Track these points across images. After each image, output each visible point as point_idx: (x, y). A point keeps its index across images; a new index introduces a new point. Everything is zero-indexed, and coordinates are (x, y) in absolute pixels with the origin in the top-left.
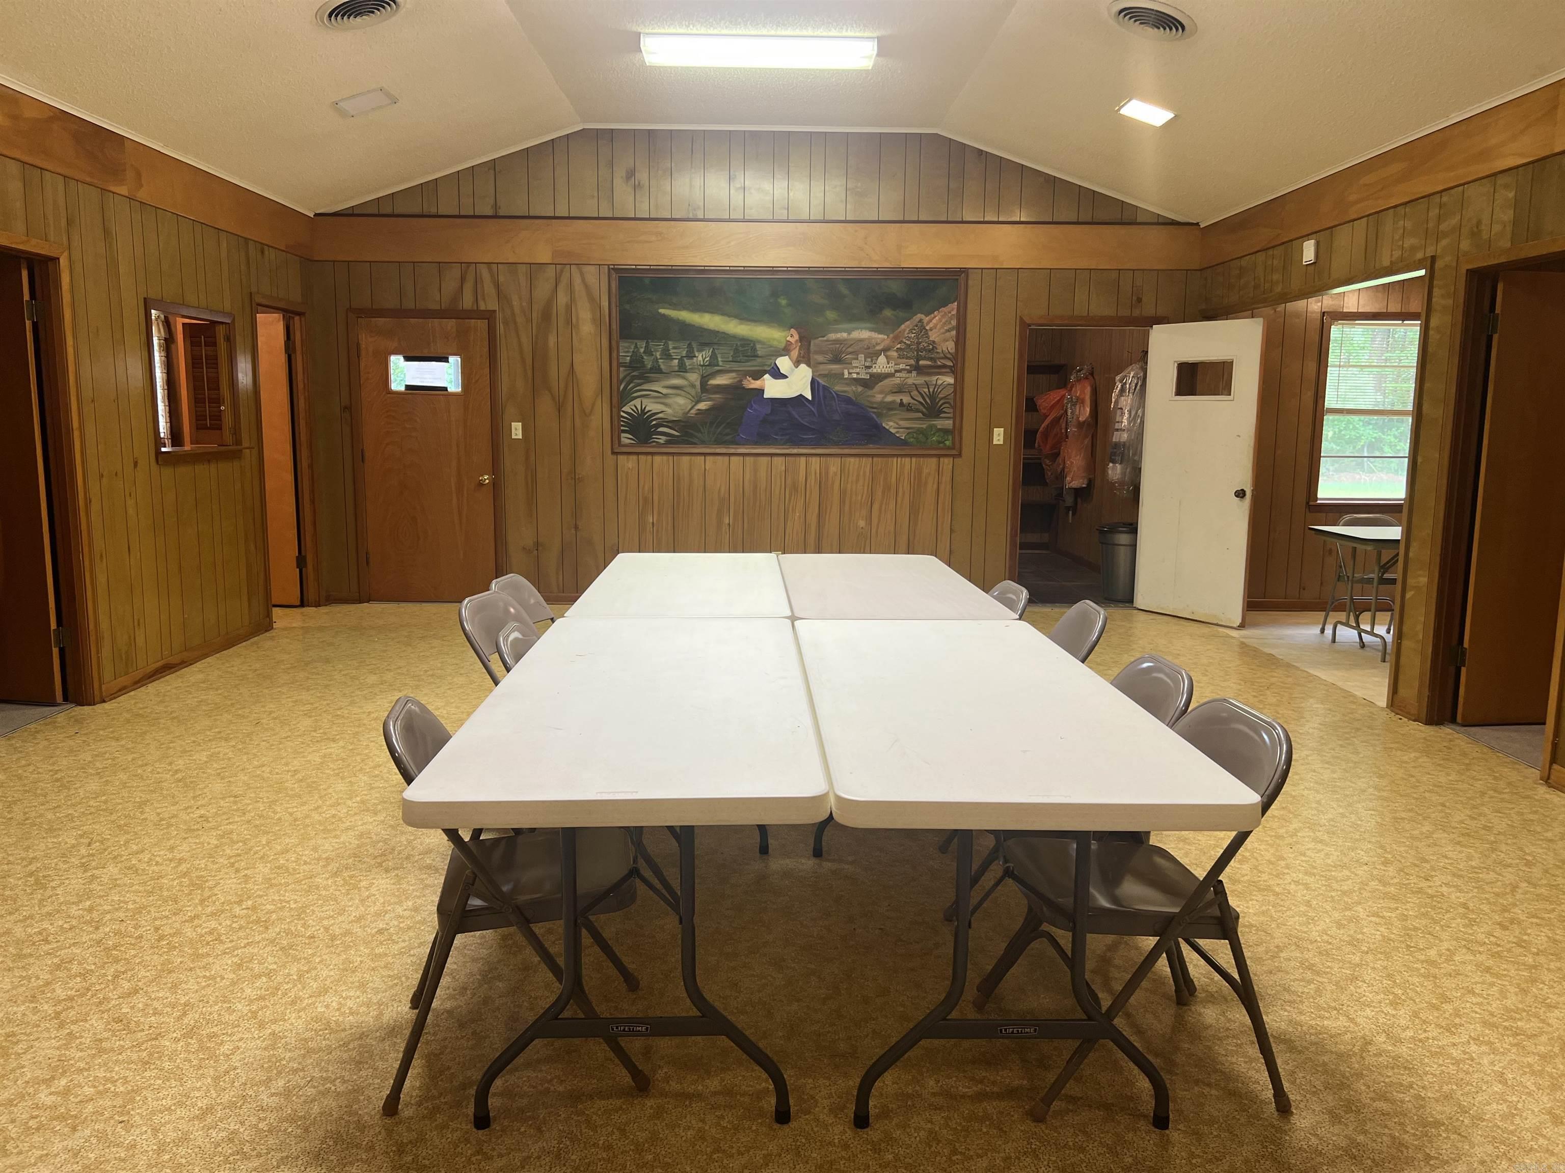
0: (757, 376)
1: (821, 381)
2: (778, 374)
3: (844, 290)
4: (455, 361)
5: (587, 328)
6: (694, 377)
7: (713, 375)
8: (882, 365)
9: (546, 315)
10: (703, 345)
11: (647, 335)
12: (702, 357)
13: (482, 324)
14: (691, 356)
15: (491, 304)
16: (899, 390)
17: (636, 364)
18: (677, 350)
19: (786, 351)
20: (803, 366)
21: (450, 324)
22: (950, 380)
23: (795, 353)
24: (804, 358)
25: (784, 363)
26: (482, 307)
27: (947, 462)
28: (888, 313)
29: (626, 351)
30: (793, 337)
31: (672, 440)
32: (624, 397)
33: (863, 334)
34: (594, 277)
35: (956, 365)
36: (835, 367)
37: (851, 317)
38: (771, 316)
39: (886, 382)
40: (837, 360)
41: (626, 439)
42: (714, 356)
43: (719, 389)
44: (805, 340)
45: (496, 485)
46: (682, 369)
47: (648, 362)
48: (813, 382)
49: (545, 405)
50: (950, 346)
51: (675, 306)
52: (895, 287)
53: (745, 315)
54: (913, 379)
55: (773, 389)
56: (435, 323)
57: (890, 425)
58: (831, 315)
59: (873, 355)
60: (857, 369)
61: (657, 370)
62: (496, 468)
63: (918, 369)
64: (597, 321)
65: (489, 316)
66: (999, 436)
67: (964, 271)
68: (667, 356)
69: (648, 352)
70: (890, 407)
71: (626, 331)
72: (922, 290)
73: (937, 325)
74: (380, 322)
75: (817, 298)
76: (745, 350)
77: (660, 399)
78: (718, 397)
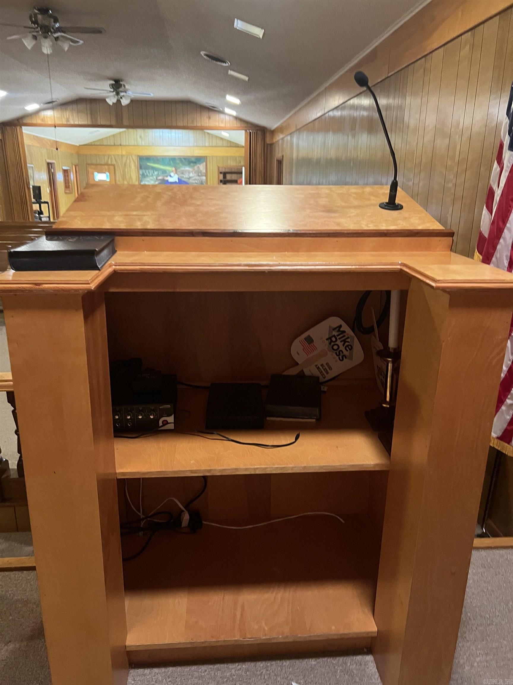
0: (167, 177)
1: (180, 178)
2: (170, 176)
3: (183, 159)
4: (108, 174)
5: (133, 167)
6: (155, 177)
7: (158, 177)
8: (191, 175)
9: (125, 165)
10: (156, 171)
11: (145, 169)
12: (156, 173)
13: (113, 167)
14: (154, 172)
15: (114, 163)
16: (195, 180)
17: (143, 175)
18: (151, 172)
21: (106, 167)
22: (205, 178)
24: (176, 173)
25: (172, 174)
28: (192, 164)
29: (141, 172)
30: (174, 169)
32: (141, 181)
33: (187, 168)
34: (135, 159)
35: (206, 176)
37: (185, 165)
38: (169, 165)
39: (193, 178)
40: (183, 173)
42: (158, 173)
43: (160, 180)
44: (176, 170)
46: (152, 175)
47: (145, 174)
48: (179, 179)
50: (204, 171)
51: (149, 163)
52: (193, 159)
53: (164, 164)
54: (198, 178)
55: (170, 180)
56: (103, 167)
58: (181, 164)
59: (189, 173)
60: (186, 176)
61: (147, 175)
63: (198, 176)
64: (135, 166)
65: (114, 165)
67: (206, 156)
68: (149, 172)
69: (145, 172)
70: (194, 183)
71: (141, 168)
72: (198, 160)
73: (202, 167)
74: (93, 166)
75: (178, 162)
76: (164, 172)
77: (148, 181)
78: (160, 181)
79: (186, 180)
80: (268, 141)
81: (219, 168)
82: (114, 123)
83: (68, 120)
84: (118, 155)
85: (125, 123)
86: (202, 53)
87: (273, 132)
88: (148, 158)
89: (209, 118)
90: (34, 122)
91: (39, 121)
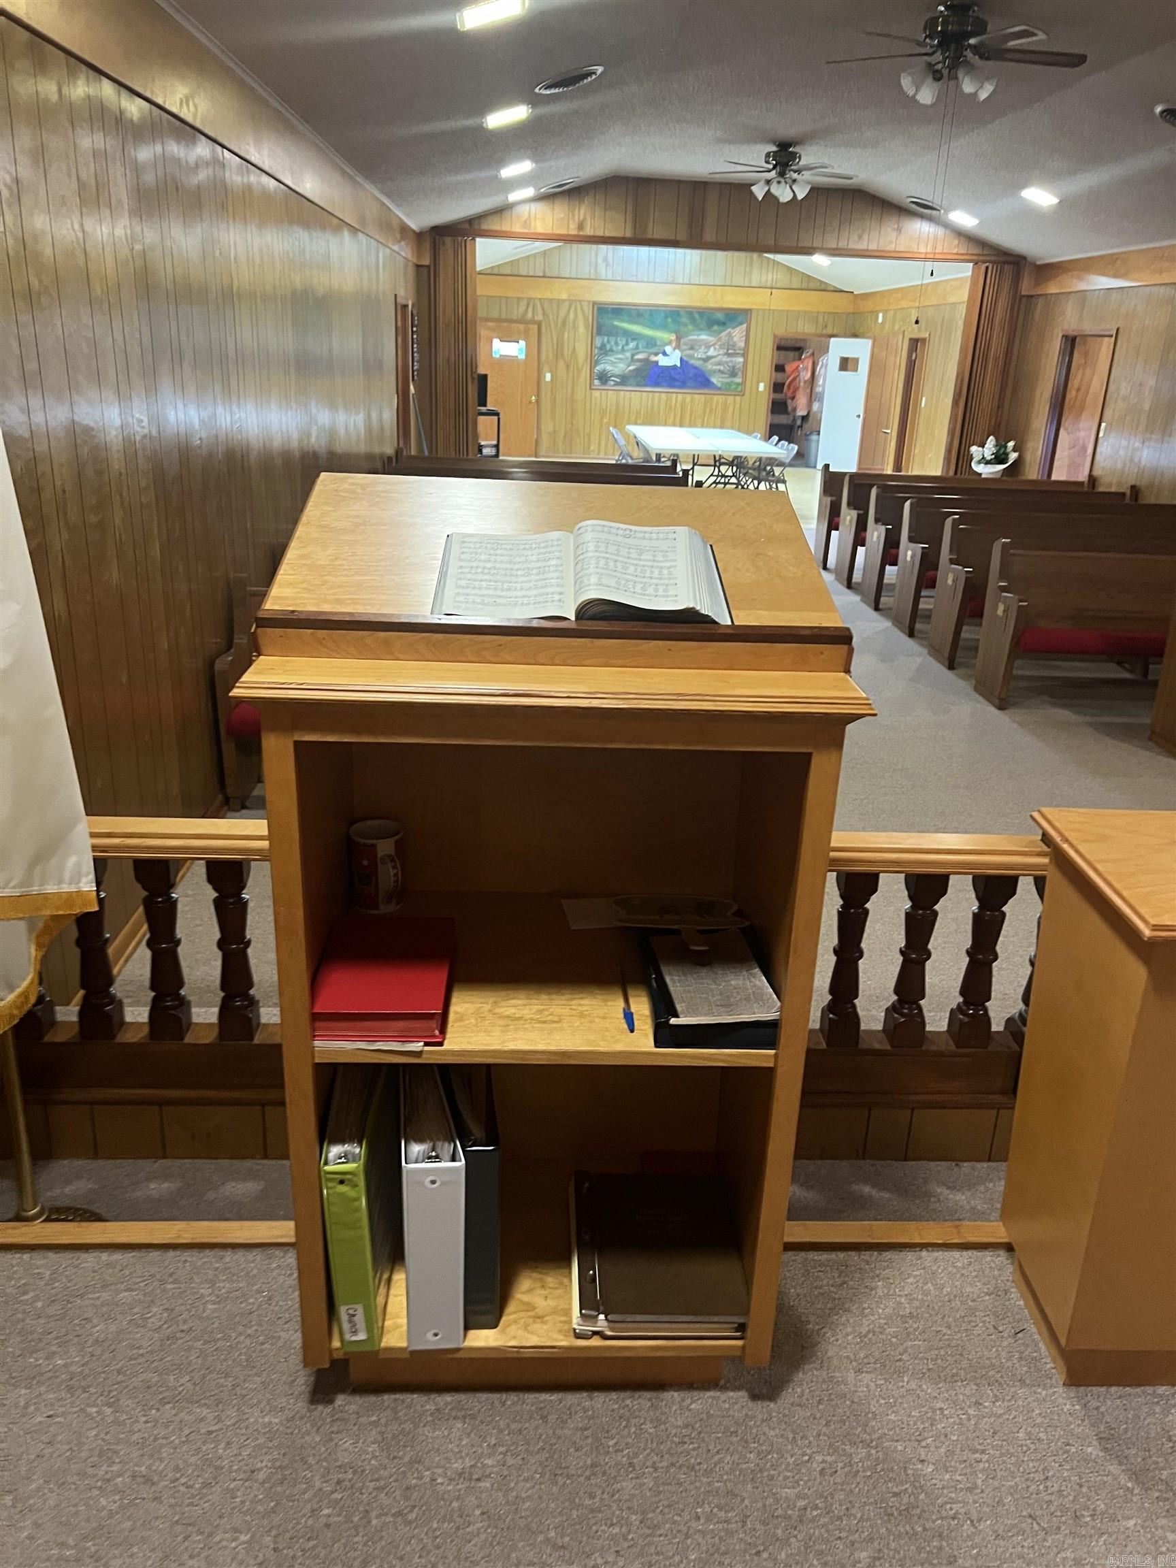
0: (656, 354)
1: (685, 359)
2: (665, 354)
3: (697, 316)
4: (522, 343)
5: (581, 330)
6: (628, 355)
7: (637, 353)
8: (711, 352)
9: (564, 323)
10: (633, 340)
11: (609, 334)
12: (632, 345)
13: (535, 327)
14: (627, 344)
15: (540, 317)
16: (719, 364)
17: (603, 347)
18: (622, 342)
19: (670, 343)
20: (677, 351)
21: (521, 327)
22: (741, 360)
23: (674, 345)
24: (678, 347)
25: (668, 349)
26: (536, 318)
27: (738, 398)
28: (716, 328)
29: (598, 341)
30: (673, 337)
31: (617, 384)
32: (594, 363)
33: (704, 337)
34: (588, 311)
35: (745, 355)
36: (691, 352)
37: (699, 329)
38: (664, 327)
39: (713, 360)
40: (692, 348)
41: (597, 382)
42: (637, 345)
43: (639, 360)
44: (678, 339)
45: (538, 401)
46: (623, 350)
47: (608, 347)
48: (681, 359)
49: (561, 364)
50: (742, 344)
51: (623, 321)
52: (720, 316)
53: (653, 325)
54: (725, 359)
55: (663, 361)
56: (515, 326)
57: (714, 380)
58: (690, 327)
59: (708, 347)
60: (700, 354)
61: (611, 350)
62: (538, 395)
63: (728, 355)
64: (586, 327)
65: (539, 324)
66: (761, 387)
67: (751, 310)
68: (617, 344)
69: (608, 342)
70: (715, 372)
71: (599, 332)
72: (732, 317)
73: (737, 334)
74: (490, 324)
75: (685, 319)
76: (651, 342)
77: (612, 363)
78: (638, 364)
79: (698, 363)
80: (1026, 288)
81: (775, 336)
84: (551, 300)
88: (618, 311)
89: (899, 230)
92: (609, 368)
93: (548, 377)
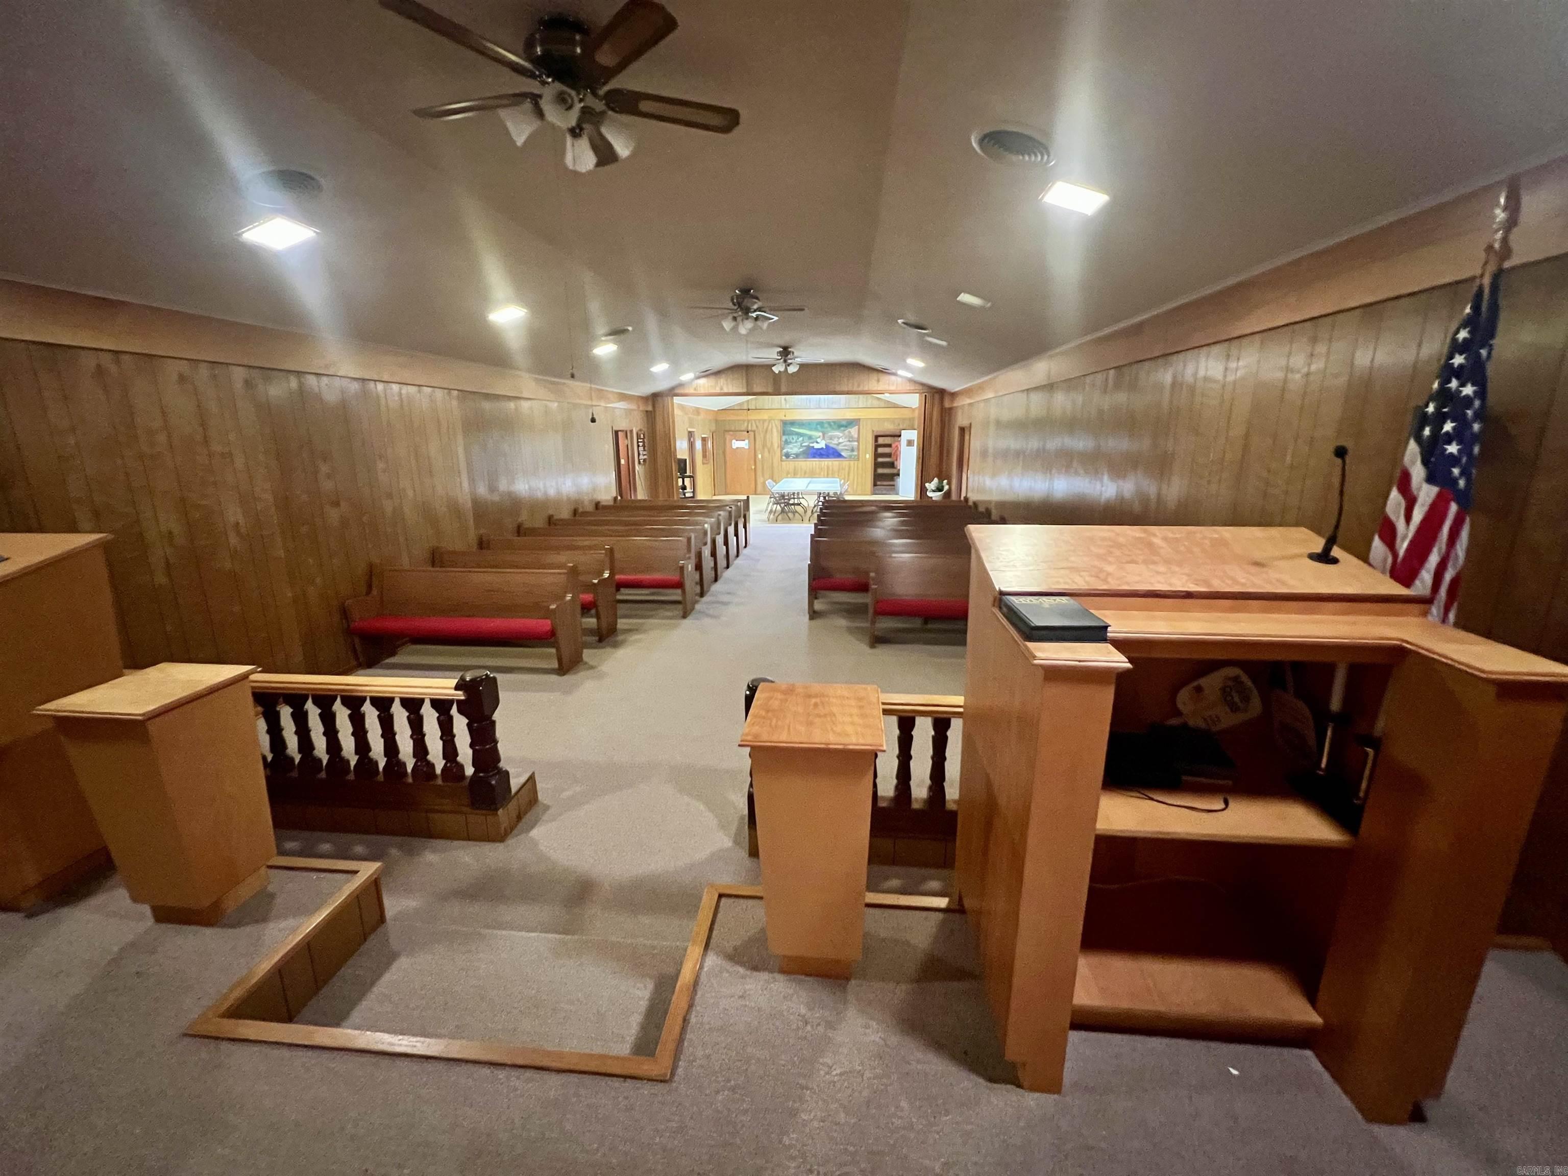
0: (813, 443)
1: (828, 444)
2: (817, 443)
4: (747, 441)
5: (775, 433)
6: (799, 444)
8: (841, 440)
9: (767, 430)
10: (801, 436)
11: (788, 434)
12: (801, 439)
13: (752, 433)
14: (798, 439)
15: (754, 428)
16: (845, 446)
17: (786, 440)
18: (795, 437)
19: (819, 437)
20: (823, 440)
21: (746, 433)
22: (856, 443)
23: (822, 438)
24: (824, 438)
25: (819, 440)
27: (856, 462)
29: (784, 438)
30: (821, 434)
31: (794, 458)
32: (782, 449)
33: (837, 433)
34: (778, 424)
35: (858, 441)
37: (833, 429)
38: (816, 430)
40: (831, 439)
41: (784, 457)
42: (803, 439)
44: (824, 435)
45: (755, 468)
46: (796, 442)
48: (826, 445)
49: (766, 450)
51: (796, 428)
52: (844, 423)
53: (811, 430)
54: (848, 443)
55: (816, 446)
56: (742, 433)
57: (843, 454)
58: (829, 429)
59: (839, 438)
60: (835, 441)
61: (790, 442)
62: (755, 465)
63: (849, 441)
64: (777, 431)
65: (754, 431)
66: (868, 456)
67: (859, 419)
68: (793, 439)
69: (789, 438)
70: (843, 450)
71: (784, 434)
72: (850, 423)
73: (854, 431)
74: (731, 433)
75: (826, 425)
76: (810, 437)
77: (791, 448)
78: (805, 448)
79: (834, 446)
80: (947, 404)
81: (873, 431)
82: (770, 390)
83: (722, 389)
84: (759, 420)
85: (783, 389)
86: (900, 321)
87: (953, 395)
88: (793, 423)
89: (878, 381)
90: (686, 391)
91: (692, 391)
92: (789, 450)
93: (760, 456)
